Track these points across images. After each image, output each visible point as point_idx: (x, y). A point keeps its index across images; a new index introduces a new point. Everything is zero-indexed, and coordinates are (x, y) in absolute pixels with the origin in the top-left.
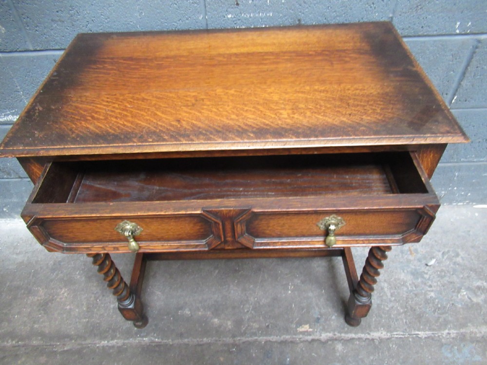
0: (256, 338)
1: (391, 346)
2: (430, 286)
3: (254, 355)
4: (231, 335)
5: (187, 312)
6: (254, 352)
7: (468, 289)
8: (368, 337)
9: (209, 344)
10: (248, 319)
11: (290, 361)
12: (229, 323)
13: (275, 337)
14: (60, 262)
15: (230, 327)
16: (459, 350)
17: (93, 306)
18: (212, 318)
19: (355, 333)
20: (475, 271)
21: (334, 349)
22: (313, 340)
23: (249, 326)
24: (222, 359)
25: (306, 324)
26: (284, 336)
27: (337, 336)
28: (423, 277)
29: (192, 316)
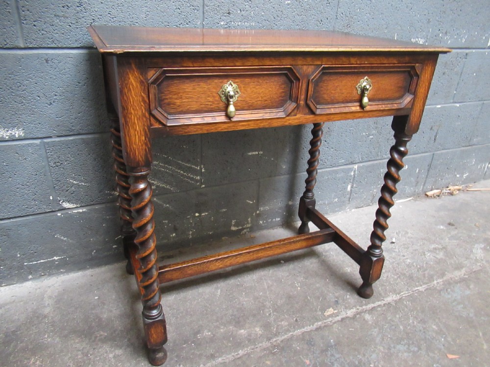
0: (291, 333)
1: (405, 303)
2: (404, 256)
3: (298, 348)
4: (265, 340)
5: (207, 333)
6: (296, 346)
7: (429, 251)
8: (384, 302)
9: (248, 355)
10: (275, 321)
11: (334, 341)
12: (257, 329)
13: (308, 327)
14: (14, 332)
15: (260, 332)
16: (453, 291)
17: (85, 362)
18: (237, 331)
19: (373, 303)
20: (425, 239)
21: (364, 319)
22: (342, 319)
23: (278, 326)
24: (268, 363)
25: (329, 308)
26: (316, 324)
27: (360, 310)
28: (395, 252)
29: (214, 335)
